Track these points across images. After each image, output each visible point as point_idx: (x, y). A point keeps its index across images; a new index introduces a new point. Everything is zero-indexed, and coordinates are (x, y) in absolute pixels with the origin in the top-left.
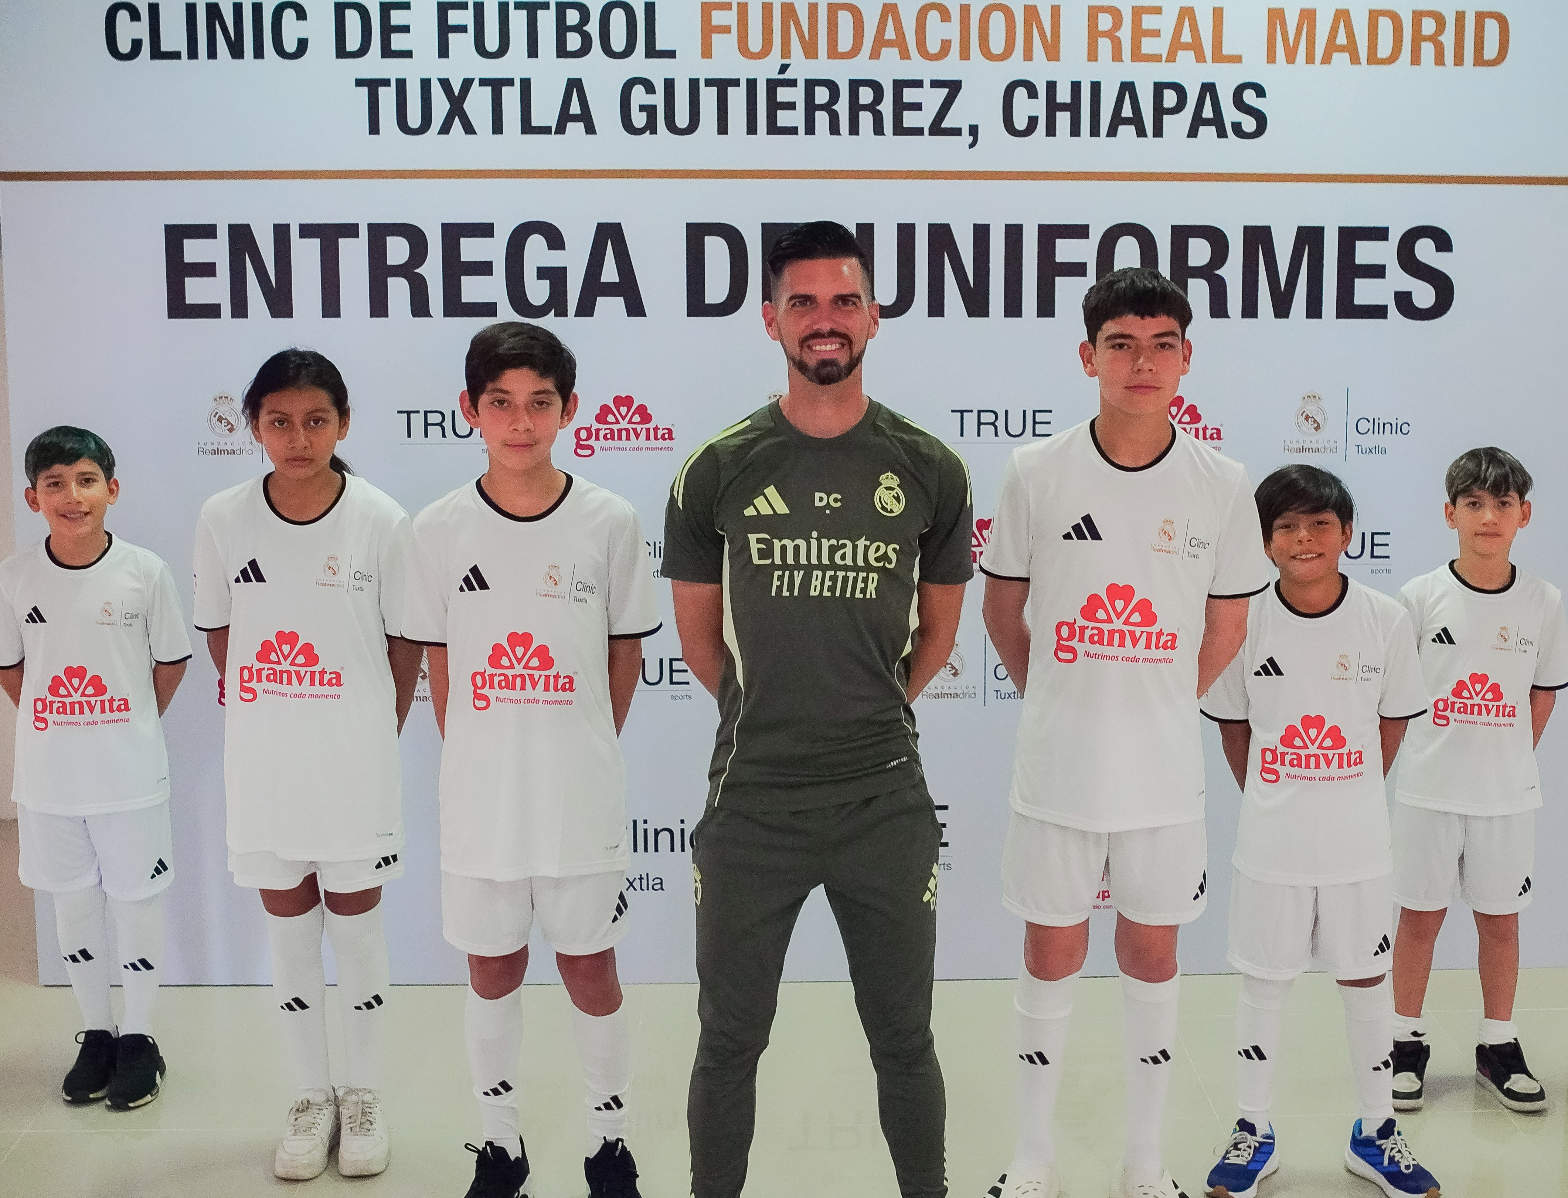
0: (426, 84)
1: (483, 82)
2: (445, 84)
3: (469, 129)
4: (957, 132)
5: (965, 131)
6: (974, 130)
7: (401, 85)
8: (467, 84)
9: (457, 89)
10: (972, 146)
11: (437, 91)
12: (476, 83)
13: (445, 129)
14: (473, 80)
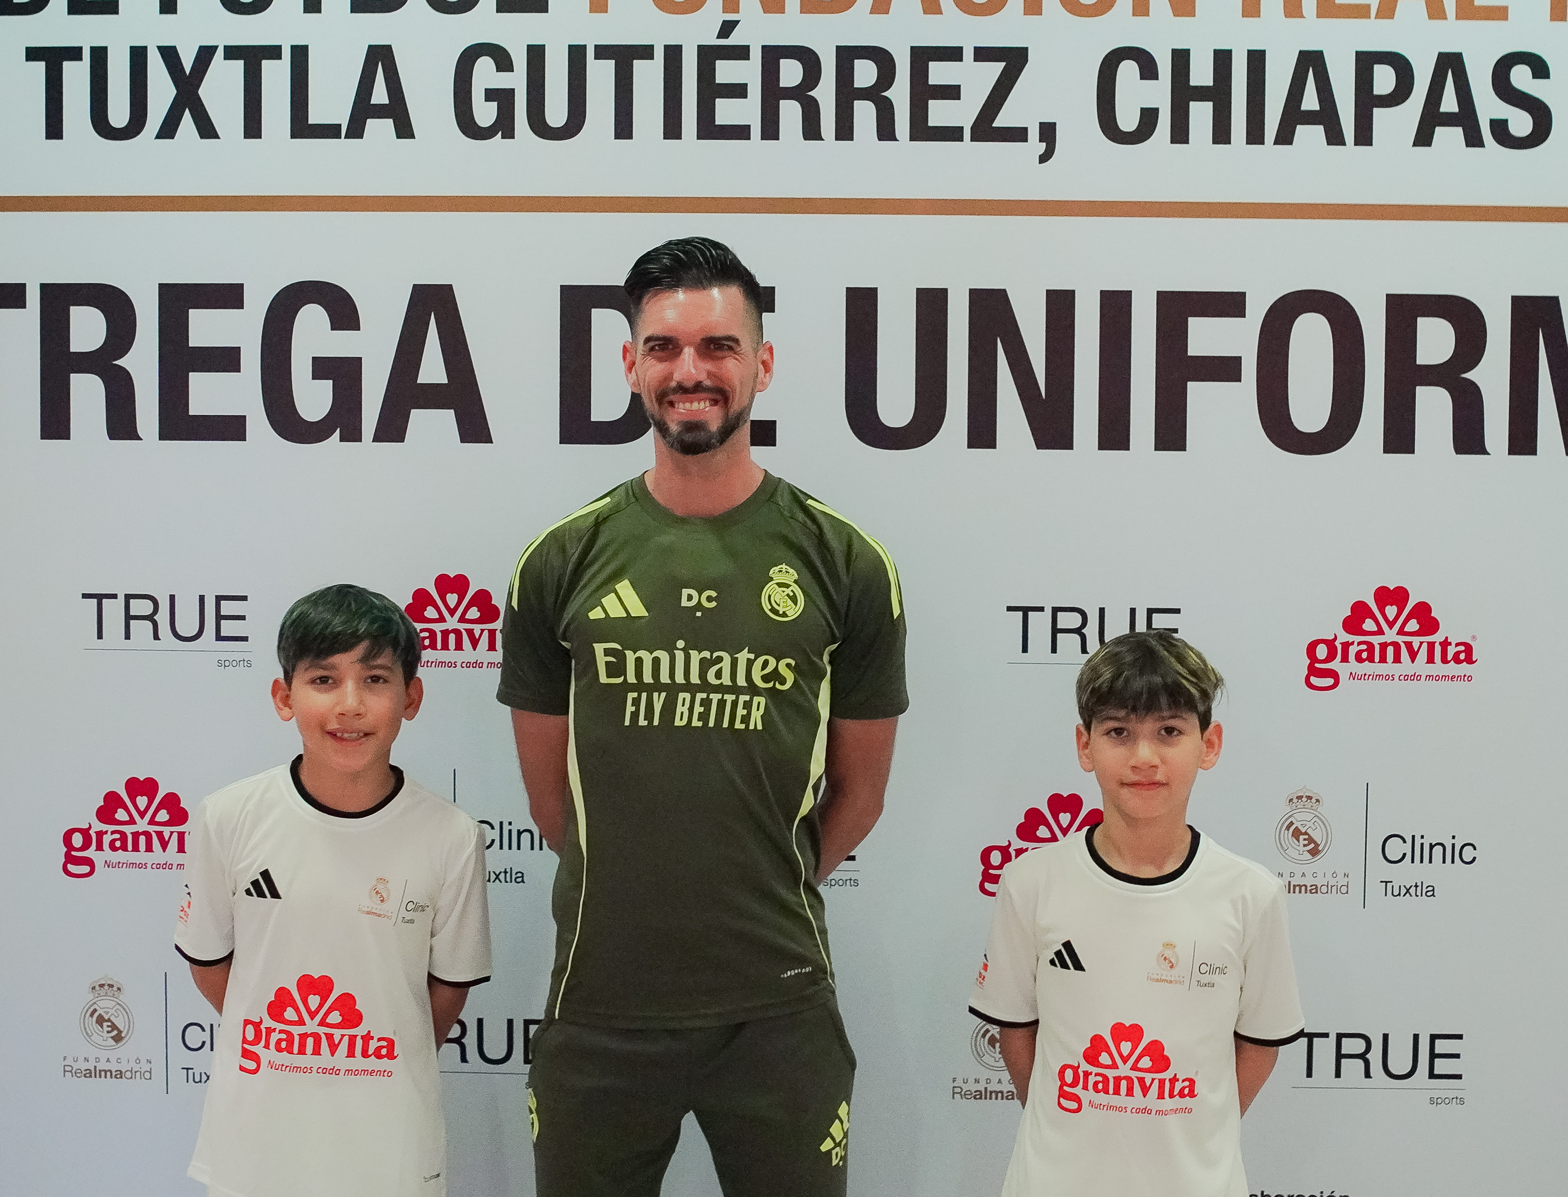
0: (138, 56)
1: (232, 53)
2: (170, 55)
3: (207, 130)
4: (1018, 135)
5: (1034, 134)
6: (1048, 132)
7: (99, 56)
8: (205, 54)
9: (187, 63)
10: (1045, 158)
11: (156, 67)
12: (220, 53)
13: (168, 130)
14: (216, 47)
